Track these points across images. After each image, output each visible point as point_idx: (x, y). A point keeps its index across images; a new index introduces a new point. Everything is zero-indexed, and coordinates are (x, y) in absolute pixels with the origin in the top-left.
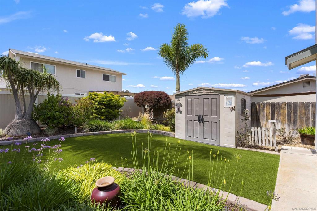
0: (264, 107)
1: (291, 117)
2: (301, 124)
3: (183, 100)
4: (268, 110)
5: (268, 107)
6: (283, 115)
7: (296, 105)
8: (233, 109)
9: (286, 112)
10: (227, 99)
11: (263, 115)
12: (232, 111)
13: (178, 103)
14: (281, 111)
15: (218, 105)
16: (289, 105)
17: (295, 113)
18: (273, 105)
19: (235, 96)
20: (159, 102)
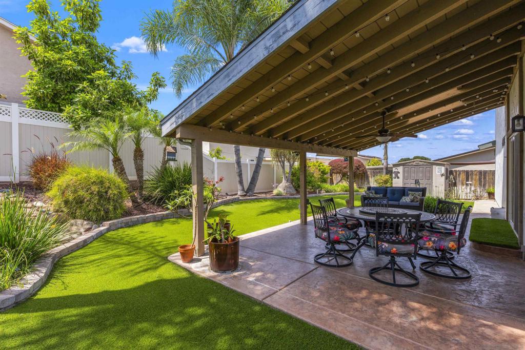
0: (460, 174)
1: (481, 182)
2: (490, 186)
3: (400, 169)
4: (463, 176)
5: (463, 174)
6: (475, 180)
7: (485, 172)
8: (442, 175)
9: (478, 177)
10: (438, 168)
11: (459, 181)
12: (442, 176)
13: (396, 170)
14: (474, 177)
15: (431, 172)
16: (480, 172)
17: (485, 178)
18: (467, 172)
19: (444, 166)
20: (358, 169)
